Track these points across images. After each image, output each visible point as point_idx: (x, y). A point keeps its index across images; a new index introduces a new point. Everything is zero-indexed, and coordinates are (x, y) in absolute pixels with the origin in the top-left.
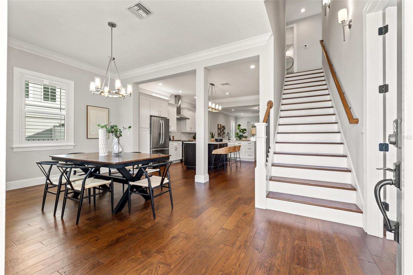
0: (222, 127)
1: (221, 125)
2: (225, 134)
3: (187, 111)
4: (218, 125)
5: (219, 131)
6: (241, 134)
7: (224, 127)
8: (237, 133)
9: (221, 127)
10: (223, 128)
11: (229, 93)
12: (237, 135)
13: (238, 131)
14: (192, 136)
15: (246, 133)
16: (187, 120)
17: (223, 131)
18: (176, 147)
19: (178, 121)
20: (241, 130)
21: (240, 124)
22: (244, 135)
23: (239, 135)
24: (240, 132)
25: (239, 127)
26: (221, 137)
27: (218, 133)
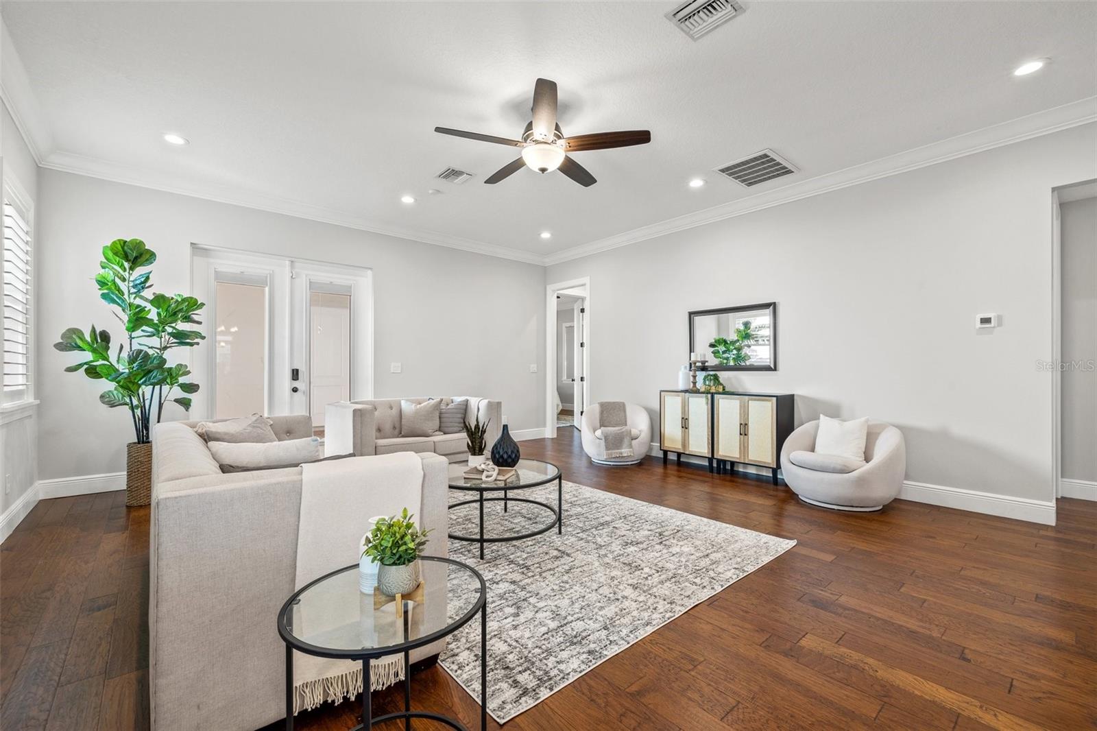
6: (147, 342)
8: (89, 339)
12: (88, 356)
20: (143, 310)
21: (141, 243)
22: (175, 356)
23: (132, 360)
24: (129, 321)
25: (132, 269)
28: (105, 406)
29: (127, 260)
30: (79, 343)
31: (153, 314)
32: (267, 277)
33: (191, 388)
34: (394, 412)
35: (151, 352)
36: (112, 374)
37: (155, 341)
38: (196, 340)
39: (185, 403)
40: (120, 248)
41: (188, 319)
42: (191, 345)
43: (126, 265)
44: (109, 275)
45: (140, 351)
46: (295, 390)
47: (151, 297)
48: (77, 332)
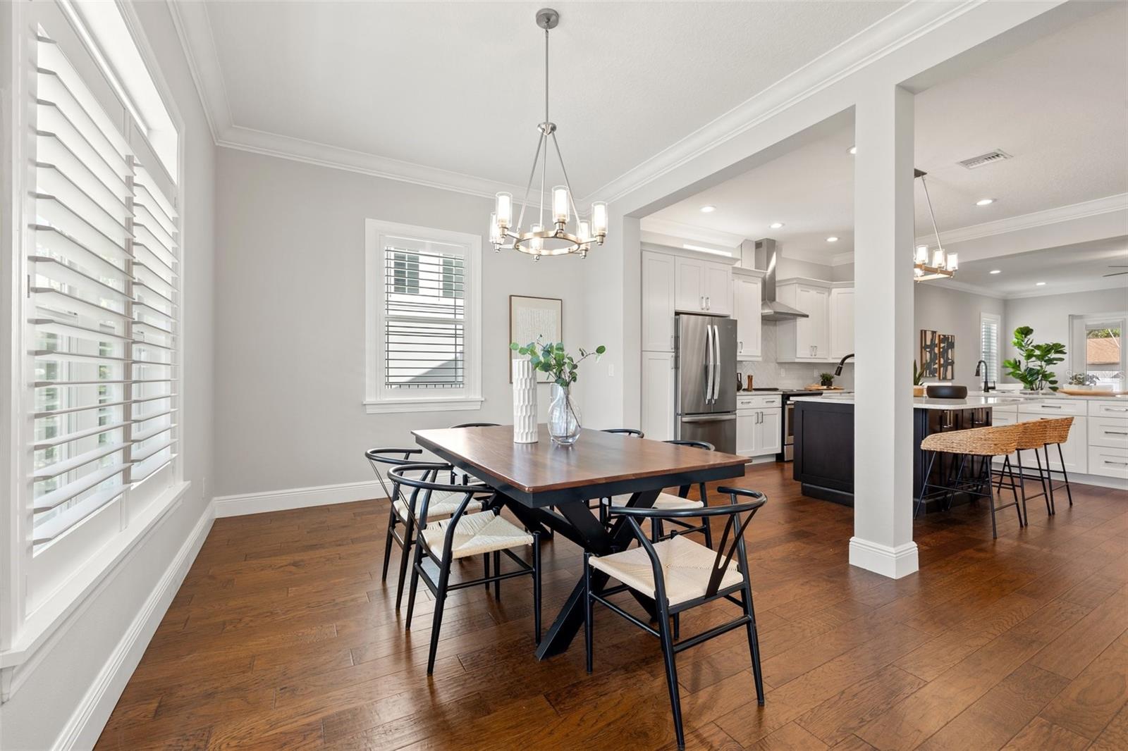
0: (940, 341)
1: (934, 333)
2: (955, 366)
3: (799, 290)
4: (923, 333)
5: (928, 354)
6: (1035, 364)
7: (948, 342)
8: (1012, 361)
9: (937, 342)
10: (942, 345)
11: (995, 200)
12: (1012, 370)
13: (1017, 354)
14: (817, 374)
15: (1062, 359)
16: (801, 322)
17: (944, 353)
18: (759, 411)
19: (766, 324)
20: (1032, 351)
21: (1028, 327)
22: (1049, 369)
23: (1026, 370)
24: (1025, 356)
25: (1025, 337)
26: (937, 378)
27: (924, 361)
29: (1023, 334)
30: (1008, 365)
31: (1036, 352)
33: (1055, 382)
35: (1036, 368)
36: (1018, 376)
37: (1037, 363)
38: (1055, 362)
39: (1054, 389)
40: (1020, 330)
41: (1058, 352)
42: (1055, 364)
44: (1017, 340)
47: (1035, 346)
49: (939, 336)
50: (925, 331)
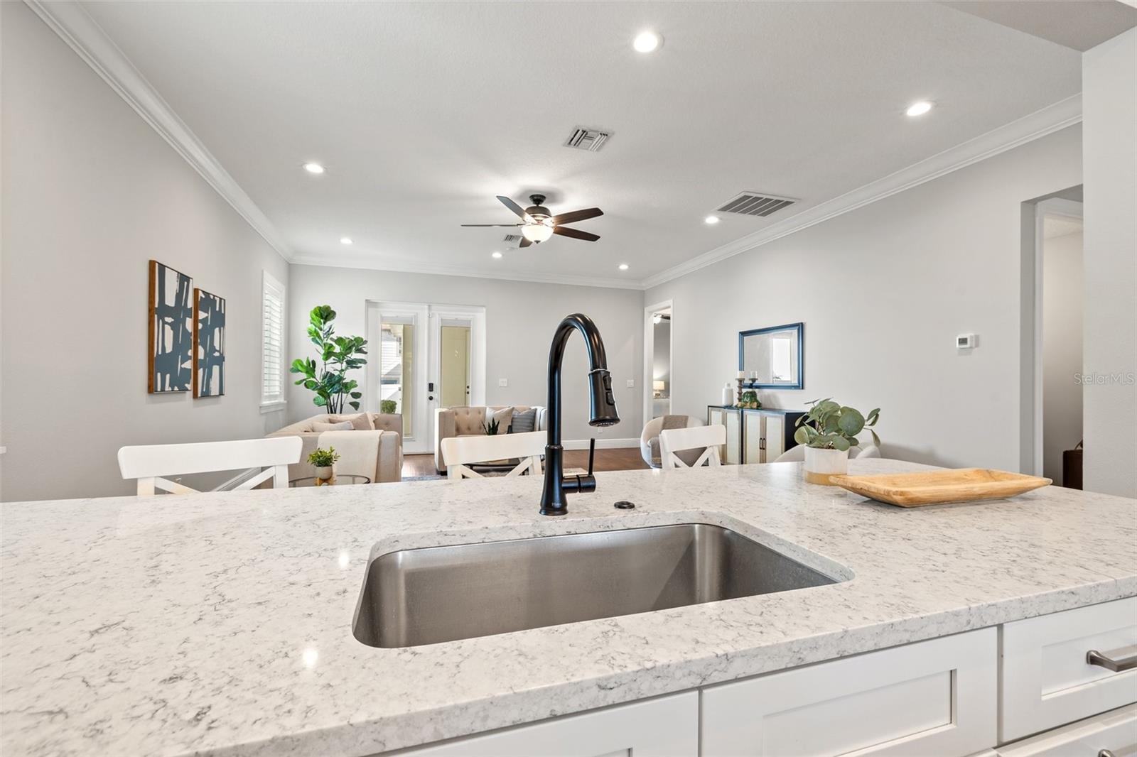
0: (199, 304)
1: (183, 279)
2: (226, 364)
4: (156, 271)
5: (169, 332)
6: (334, 367)
7: (214, 311)
8: (305, 364)
9: (190, 304)
12: (303, 376)
13: (312, 351)
15: (364, 362)
17: (201, 336)
20: (331, 346)
21: (329, 307)
22: (349, 375)
23: (324, 377)
24: (324, 354)
25: (325, 323)
26: (189, 394)
27: (158, 350)
28: (316, 406)
29: (322, 318)
30: (300, 368)
31: (337, 349)
32: (412, 318)
33: (356, 395)
34: (481, 415)
35: (336, 373)
36: (313, 386)
37: (338, 366)
38: (359, 365)
39: (356, 405)
40: (318, 311)
41: (359, 351)
42: (358, 368)
43: (322, 321)
44: (313, 328)
45: (328, 372)
46: (431, 398)
47: (336, 338)
48: (300, 362)
49: (196, 291)
50: (162, 267)
